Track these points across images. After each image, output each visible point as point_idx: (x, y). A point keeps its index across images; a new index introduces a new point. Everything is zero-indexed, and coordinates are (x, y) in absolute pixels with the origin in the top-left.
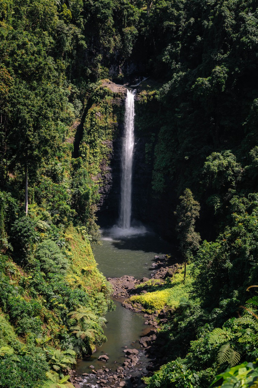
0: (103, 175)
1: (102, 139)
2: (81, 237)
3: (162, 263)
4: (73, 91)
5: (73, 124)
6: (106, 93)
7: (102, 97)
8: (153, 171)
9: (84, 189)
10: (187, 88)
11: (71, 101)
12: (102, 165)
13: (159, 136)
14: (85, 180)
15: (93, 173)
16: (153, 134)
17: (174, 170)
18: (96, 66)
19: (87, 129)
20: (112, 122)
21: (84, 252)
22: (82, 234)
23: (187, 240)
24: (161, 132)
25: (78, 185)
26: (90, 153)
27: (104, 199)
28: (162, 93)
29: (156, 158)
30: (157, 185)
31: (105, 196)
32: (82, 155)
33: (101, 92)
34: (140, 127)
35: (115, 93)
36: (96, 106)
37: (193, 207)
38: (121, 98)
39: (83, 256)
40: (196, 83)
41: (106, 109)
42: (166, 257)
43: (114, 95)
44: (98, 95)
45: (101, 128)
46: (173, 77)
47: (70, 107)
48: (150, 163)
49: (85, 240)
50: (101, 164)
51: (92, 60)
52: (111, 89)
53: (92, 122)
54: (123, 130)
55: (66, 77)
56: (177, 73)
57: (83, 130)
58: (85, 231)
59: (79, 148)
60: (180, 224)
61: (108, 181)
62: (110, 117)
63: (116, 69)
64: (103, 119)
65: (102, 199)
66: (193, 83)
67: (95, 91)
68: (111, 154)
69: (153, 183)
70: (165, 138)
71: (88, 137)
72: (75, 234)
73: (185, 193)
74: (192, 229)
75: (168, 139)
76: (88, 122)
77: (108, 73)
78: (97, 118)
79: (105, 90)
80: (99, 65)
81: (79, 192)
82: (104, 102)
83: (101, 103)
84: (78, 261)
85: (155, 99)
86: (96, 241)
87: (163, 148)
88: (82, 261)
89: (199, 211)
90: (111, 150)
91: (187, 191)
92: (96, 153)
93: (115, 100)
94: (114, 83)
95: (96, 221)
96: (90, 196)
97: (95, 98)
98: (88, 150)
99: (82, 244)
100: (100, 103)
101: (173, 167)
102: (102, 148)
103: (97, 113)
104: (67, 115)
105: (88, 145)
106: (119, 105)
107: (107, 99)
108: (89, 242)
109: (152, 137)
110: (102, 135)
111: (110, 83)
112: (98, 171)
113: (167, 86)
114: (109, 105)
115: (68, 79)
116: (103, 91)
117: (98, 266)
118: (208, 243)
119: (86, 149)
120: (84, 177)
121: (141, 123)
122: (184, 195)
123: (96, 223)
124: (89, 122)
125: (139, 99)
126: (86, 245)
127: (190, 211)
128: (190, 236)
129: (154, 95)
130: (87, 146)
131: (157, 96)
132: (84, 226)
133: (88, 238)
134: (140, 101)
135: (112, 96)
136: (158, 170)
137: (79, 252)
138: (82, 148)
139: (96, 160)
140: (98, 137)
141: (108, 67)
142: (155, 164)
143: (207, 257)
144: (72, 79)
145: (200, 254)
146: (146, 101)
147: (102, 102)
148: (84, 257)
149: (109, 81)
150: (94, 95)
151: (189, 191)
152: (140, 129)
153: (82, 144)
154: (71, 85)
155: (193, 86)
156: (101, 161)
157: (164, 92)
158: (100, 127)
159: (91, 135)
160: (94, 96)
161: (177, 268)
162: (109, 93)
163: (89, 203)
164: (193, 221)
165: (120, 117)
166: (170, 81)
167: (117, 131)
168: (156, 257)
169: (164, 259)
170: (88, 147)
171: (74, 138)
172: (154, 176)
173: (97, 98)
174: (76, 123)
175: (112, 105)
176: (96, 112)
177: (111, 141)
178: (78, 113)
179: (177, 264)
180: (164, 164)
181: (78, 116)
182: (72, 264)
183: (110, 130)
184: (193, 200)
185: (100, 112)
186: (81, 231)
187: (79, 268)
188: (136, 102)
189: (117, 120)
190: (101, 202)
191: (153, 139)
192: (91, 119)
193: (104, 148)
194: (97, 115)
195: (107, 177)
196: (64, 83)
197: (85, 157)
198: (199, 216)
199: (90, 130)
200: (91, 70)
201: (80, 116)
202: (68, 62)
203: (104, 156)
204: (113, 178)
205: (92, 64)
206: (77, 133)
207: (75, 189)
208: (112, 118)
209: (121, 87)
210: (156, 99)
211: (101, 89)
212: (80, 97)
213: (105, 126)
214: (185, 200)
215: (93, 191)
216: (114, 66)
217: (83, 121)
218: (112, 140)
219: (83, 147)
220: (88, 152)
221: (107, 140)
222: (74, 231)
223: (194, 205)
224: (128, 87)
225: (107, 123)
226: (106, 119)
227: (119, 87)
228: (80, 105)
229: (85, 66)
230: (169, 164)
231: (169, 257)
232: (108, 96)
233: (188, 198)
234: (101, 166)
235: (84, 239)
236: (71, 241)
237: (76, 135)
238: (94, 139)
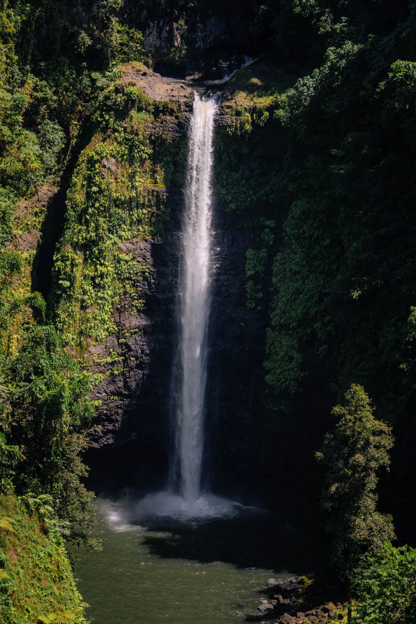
0: (122, 340)
1: (120, 237)
2: (37, 526)
3: (287, 601)
4: (39, 95)
5: (36, 192)
6: (132, 102)
7: (122, 114)
8: (269, 329)
9: (46, 384)
10: (365, 90)
11: (31, 123)
12: (119, 311)
13: (288, 229)
14: (50, 358)
15: (94, 335)
16: (268, 223)
17: (329, 328)
18: (104, 26)
19: (77, 205)
20: (151, 187)
21: (46, 569)
22: (41, 517)
23: (352, 536)
24: (293, 218)
25: (30, 374)
26: (85, 277)
27: (125, 412)
28: (295, 103)
29: (277, 291)
30: (279, 371)
31: (127, 401)
32: (60, 282)
33: (119, 99)
34: (231, 202)
35: (160, 102)
36: (104, 140)
37: (372, 438)
38: (177, 117)
39: (43, 581)
40: (391, 75)
41: (131, 149)
42: (302, 582)
43: (157, 108)
44: (109, 109)
45: (117, 203)
46: (328, 57)
47: (27, 143)
48: (259, 308)
49: (51, 535)
50: (118, 309)
51: (95, 8)
52: (148, 91)
53: (91, 187)
54: (181, 212)
55: (16, 58)
56: (339, 46)
57: (64, 209)
58: (50, 509)
59: (52, 263)
60: (333, 489)
61: (137, 358)
62: (145, 172)
63: (164, 34)
64: (123, 179)
65: (120, 411)
66: (383, 75)
67: (101, 98)
68: (145, 279)
69: (267, 364)
70: (304, 233)
71: (79, 231)
72: (19, 518)
73: (348, 397)
74: (369, 502)
75: (311, 236)
76: (78, 187)
77: (142, 43)
78: (106, 175)
79: (129, 95)
80: (115, 23)
81: (32, 394)
82: (125, 129)
83: (118, 131)
84: (28, 597)
85: (273, 121)
86: (83, 537)
87: (298, 263)
88: (38, 595)
89: (389, 452)
90: (148, 267)
91: (355, 392)
92: (102, 276)
93: (158, 124)
94: (158, 75)
95: (82, 479)
96: (64, 407)
97: (102, 116)
98: (80, 268)
99: (39, 547)
100: (115, 130)
101: (327, 319)
102: (119, 262)
103: (105, 162)
104: (19, 166)
105: (78, 252)
106: (169, 137)
107: (134, 120)
108: (62, 540)
109: (267, 230)
110: (120, 225)
111: (145, 74)
112: (107, 329)
113: (308, 84)
114: (141, 137)
115: (22, 62)
116: (125, 97)
117: (86, 609)
118: (395, 551)
119: (73, 265)
120: (48, 350)
121: (233, 191)
122: (345, 403)
123: (83, 485)
124: (83, 186)
125: (229, 119)
126: (51, 548)
127: (364, 449)
128: (363, 524)
129: (272, 108)
130: (76, 257)
131: (280, 113)
132: (46, 493)
133: (57, 529)
134: (230, 127)
135: (149, 112)
136: (283, 328)
137: (30, 572)
138: (62, 261)
139: (101, 299)
140: (109, 230)
141: (142, 27)
142: (274, 309)
143: (391, 591)
144: (35, 62)
145: (371, 582)
146: (248, 127)
147: (120, 129)
148: (44, 583)
149: (144, 68)
150: (98, 108)
151: (359, 392)
152: (233, 206)
153: (63, 249)
154: (31, 80)
155: (382, 84)
156: (117, 299)
157: (301, 101)
158: (115, 201)
159: (87, 223)
160: (99, 112)
161: (329, 616)
162: (140, 102)
163: (61, 426)
164: (372, 481)
165: (173, 173)
166: (317, 70)
167: (163, 212)
168: (272, 581)
169: (294, 590)
170: (79, 260)
171: (39, 234)
172: (273, 344)
173: (107, 117)
174: (47, 190)
175: (150, 138)
176: (102, 158)
177: (146, 241)
178: (51, 160)
179: (330, 605)
180: (298, 311)
181: (51, 169)
182: (7, 604)
183: (145, 211)
184: (372, 417)
185: (114, 157)
186: (37, 509)
187: (29, 618)
188: (220, 128)
189: (165, 181)
190: (117, 421)
191: (268, 237)
192: (90, 180)
193: (127, 262)
194: (104, 166)
195: (133, 347)
196: (12, 73)
197: (69, 288)
198: (390, 466)
199: (85, 211)
200: (91, 36)
201: (59, 170)
202: (22, 12)
203: (124, 287)
204: (152, 351)
205: (94, 19)
206: (47, 217)
207: (22, 384)
208: (148, 176)
209: (178, 86)
210: (279, 121)
211: (117, 91)
212: (60, 116)
213: (130, 199)
214: (349, 417)
215: (73, 390)
216: (158, 24)
217: (65, 183)
218: (149, 238)
219: (64, 259)
220: (78, 273)
221: (135, 240)
222: (17, 509)
223: (374, 433)
224: (196, 84)
225: (136, 189)
226: (132, 177)
227: (170, 87)
228: (57, 135)
229: (73, 25)
230: (313, 311)
231: (310, 582)
232: (140, 110)
233: (356, 411)
234: (117, 314)
235: (45, 531)
236: (7, 538)
237: (44, 224)
238: (96, 236)
